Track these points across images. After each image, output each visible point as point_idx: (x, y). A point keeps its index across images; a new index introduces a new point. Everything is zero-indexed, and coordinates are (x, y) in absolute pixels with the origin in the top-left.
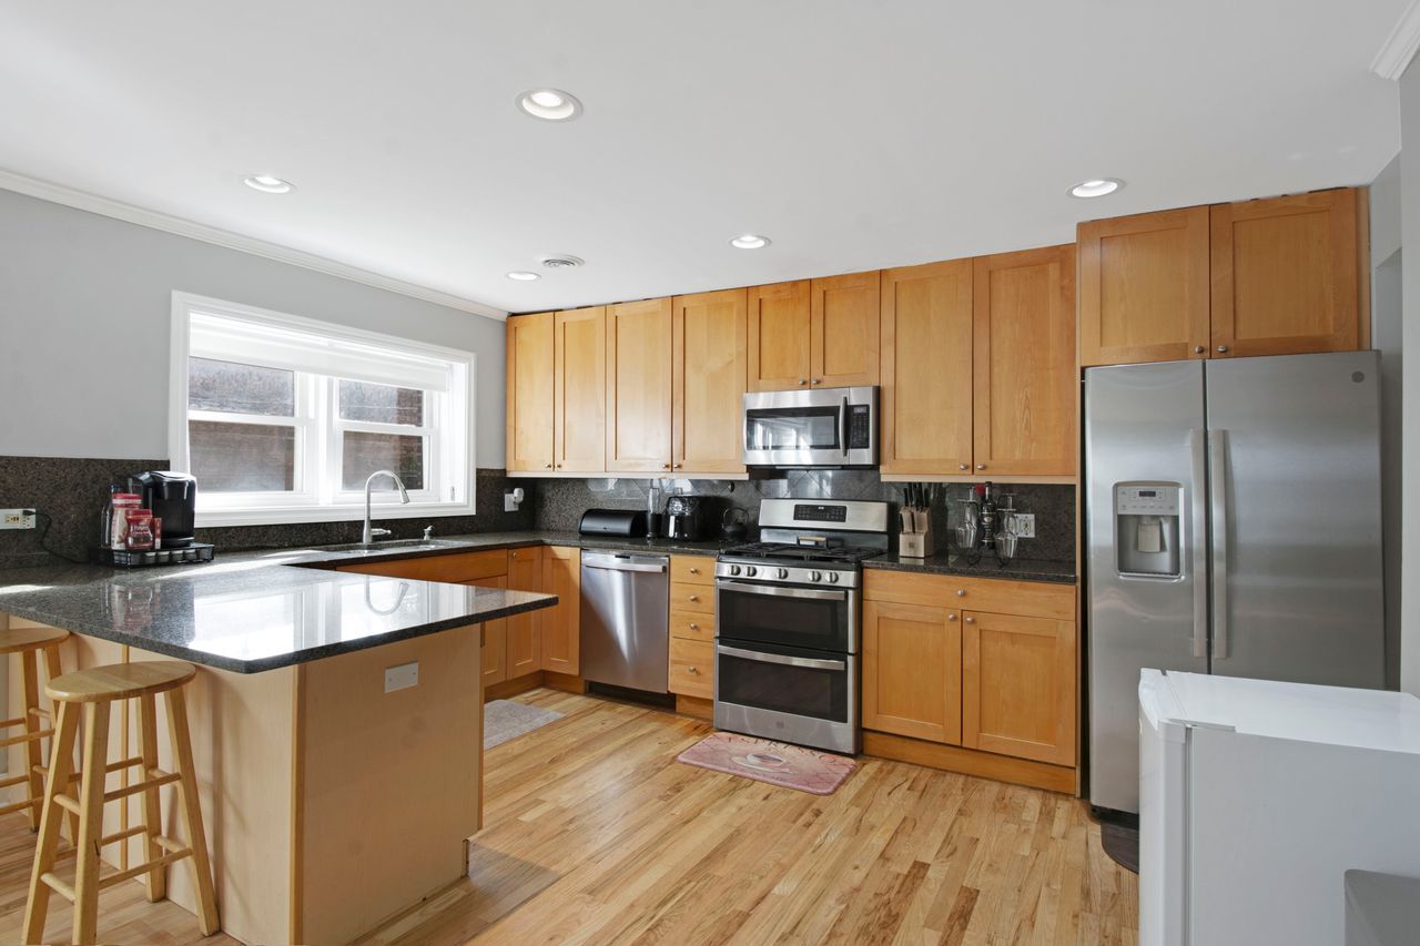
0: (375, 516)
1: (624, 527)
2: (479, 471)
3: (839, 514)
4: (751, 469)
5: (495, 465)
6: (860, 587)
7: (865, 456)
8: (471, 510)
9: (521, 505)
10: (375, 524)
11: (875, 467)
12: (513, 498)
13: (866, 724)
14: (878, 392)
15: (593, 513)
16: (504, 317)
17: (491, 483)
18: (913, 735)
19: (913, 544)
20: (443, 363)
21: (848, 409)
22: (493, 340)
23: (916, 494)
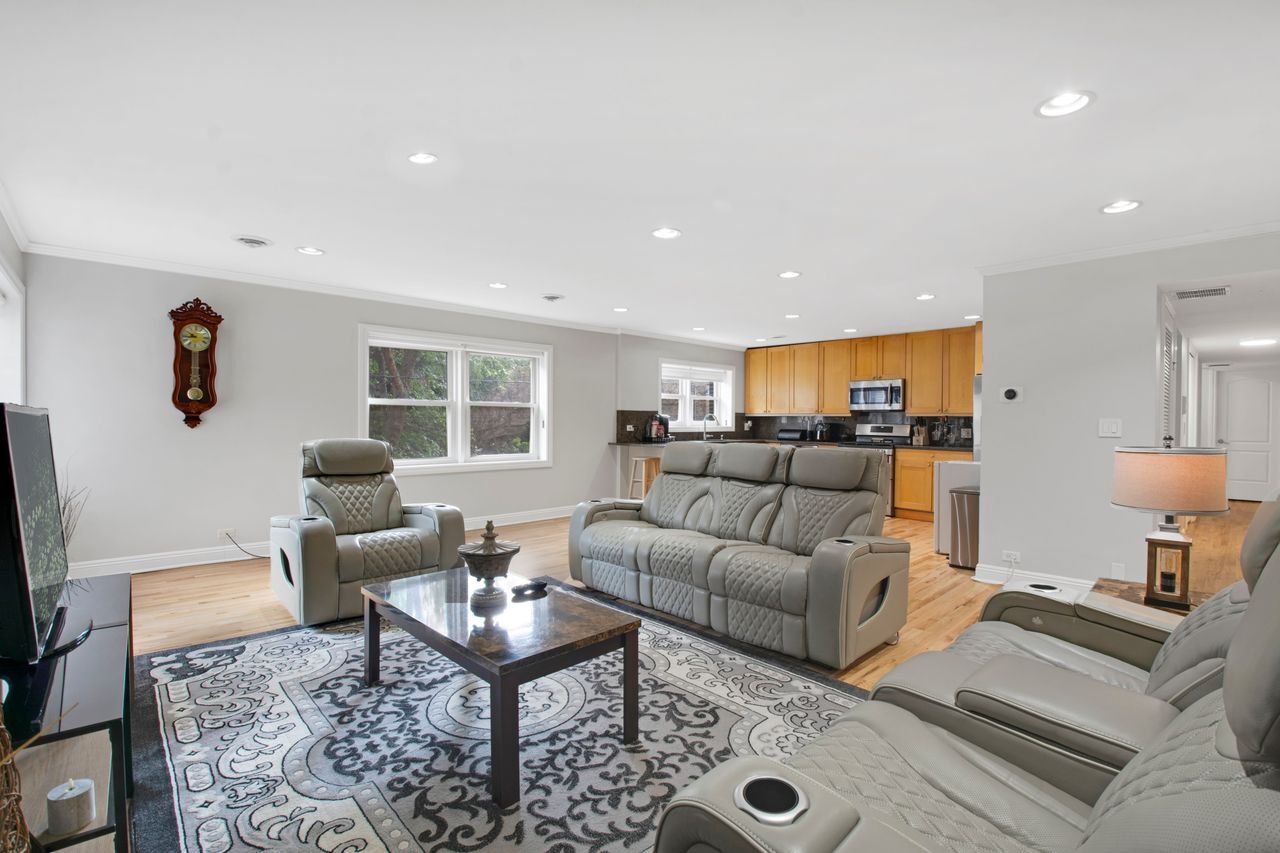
0: (708, 430)
1: (797, 436)
2: (736, 414)
3: (890, 430)
4: (852, 412)
5: (742, 411)
6: (894, 455)
7: (897, 406)
8: (733, 430)
9: (751, 428)
10: (707, 433)
11: (903, 410)
12: (748, 425)
13: (896, 506)
14: (904, 382)
15: (782, 431)
16: (744, 350)
17: (740, 418)
18: (913, 508)
19: (919, 440)
20: (722, 371)
21: (892, 388)
22: (740, 360)
23: (920, 421)
